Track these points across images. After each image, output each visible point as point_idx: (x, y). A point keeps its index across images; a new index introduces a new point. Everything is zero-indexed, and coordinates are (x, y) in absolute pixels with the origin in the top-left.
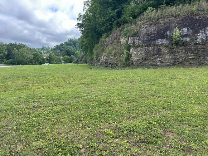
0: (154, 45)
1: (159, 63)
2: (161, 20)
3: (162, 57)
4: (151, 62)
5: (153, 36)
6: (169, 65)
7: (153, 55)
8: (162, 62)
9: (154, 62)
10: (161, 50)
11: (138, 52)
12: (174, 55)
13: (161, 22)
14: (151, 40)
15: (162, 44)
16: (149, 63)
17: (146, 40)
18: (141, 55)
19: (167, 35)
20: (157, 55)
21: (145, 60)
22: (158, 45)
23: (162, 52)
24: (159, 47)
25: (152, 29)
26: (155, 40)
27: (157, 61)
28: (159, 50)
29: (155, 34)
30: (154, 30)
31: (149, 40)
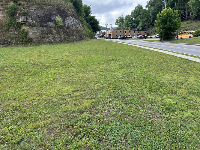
0: (47, 26)
1: (52, 41)
2: (45, 6)
3: (54, 36)
4: (48, 40)
5: (43, 18)
6: (58, 42)
7: (47, 34)
8: (54, 40)
9: (49, 39)
10: (52, 30)
11: (35, 30)
12: (59, 35)
13: (45, 8)
14: (43, 22)
15: (51, 26)
16: (46, 40)
17: (39, 21)
18: (38, 34)
19: (52, 19)
20: (49, 34)
21: (43, 38)
22: (49, 27)
23: (53, 32)
24: (51, 28)
25: (41, 13)
26: (46, 22)
27: (51, 39)
28: (51, 31)
29: (45, 17)
30: (42, 13)
31: (41, 22)
